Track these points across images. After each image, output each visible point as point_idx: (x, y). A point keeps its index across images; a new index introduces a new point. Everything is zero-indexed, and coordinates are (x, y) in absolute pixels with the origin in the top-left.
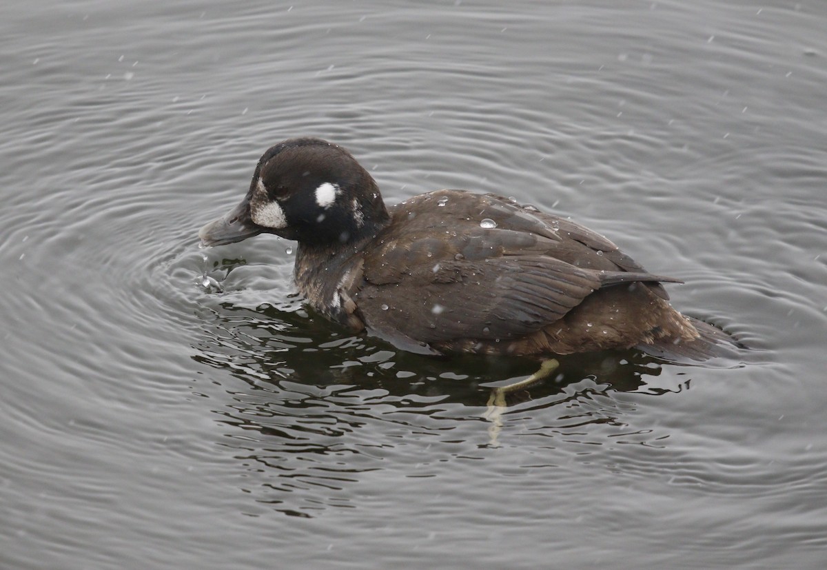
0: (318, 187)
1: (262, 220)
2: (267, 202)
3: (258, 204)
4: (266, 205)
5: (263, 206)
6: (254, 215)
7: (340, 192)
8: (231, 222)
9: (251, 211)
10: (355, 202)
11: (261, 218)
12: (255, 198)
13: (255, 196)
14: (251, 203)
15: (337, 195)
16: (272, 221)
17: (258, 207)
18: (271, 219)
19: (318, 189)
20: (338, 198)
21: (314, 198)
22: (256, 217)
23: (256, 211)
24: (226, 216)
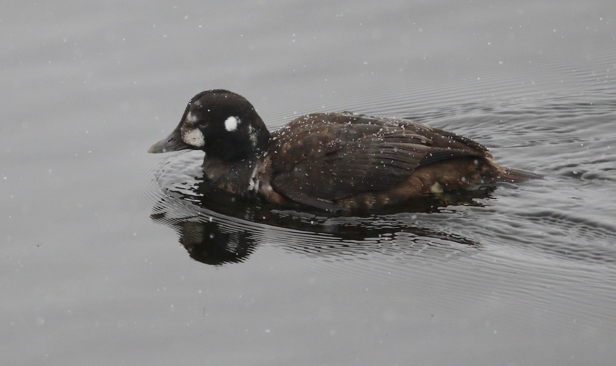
0: (226, 119)
2: (192, 128)
3: (186, 129)
4: (192, 130)
5: (190, 131)
6: (184, 136)
7: (240, 121)
8: (169, 141)
9: (182, 134)
10: (250, 127)
11: (189, 139)
12: (185, 126)
13: (185, 124)
14: (182, 129)
15: (238, 124)
16: (195, 141)
17: (186, 131)
19: (226, 121)
20: (239, 126)
21: (224, 126)
22: (185, 138)
23: (185, 134)
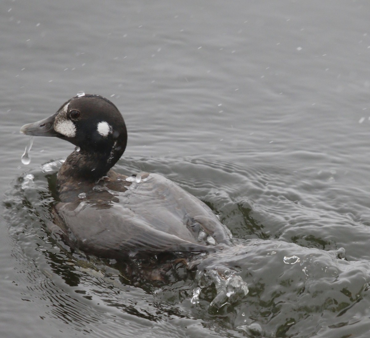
0: (101, 122)
1: (60, 129)
2: (65, 119)
3: (60, 119)
4: (65, 120)
5: (63, 121)
6: (56, 125)
7: (111, 132)
8: (41, 126)
9: (55, 122)
11: (60, 127)
12: (59, 115)
14: (56, 118)
15: (109, 133)
16: (66, 131)
17: (60, 120)
18: (65, 129)
19: (100, 123)
21: (96, 128)
22: (56, 127)
23: (57, 123)
24: (40, 122)
